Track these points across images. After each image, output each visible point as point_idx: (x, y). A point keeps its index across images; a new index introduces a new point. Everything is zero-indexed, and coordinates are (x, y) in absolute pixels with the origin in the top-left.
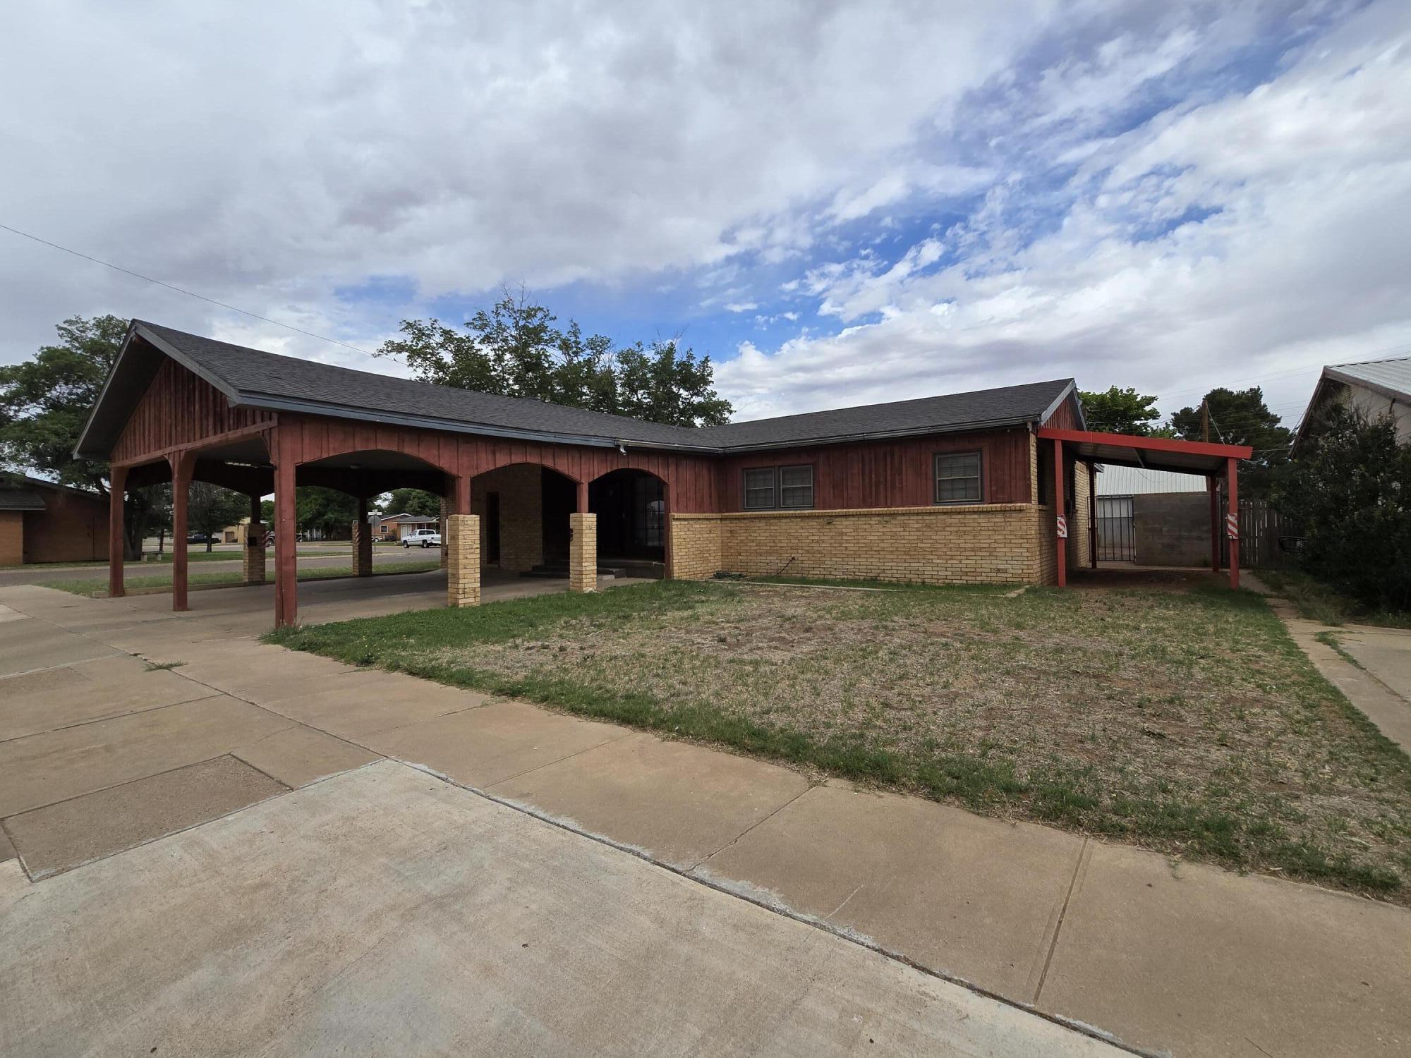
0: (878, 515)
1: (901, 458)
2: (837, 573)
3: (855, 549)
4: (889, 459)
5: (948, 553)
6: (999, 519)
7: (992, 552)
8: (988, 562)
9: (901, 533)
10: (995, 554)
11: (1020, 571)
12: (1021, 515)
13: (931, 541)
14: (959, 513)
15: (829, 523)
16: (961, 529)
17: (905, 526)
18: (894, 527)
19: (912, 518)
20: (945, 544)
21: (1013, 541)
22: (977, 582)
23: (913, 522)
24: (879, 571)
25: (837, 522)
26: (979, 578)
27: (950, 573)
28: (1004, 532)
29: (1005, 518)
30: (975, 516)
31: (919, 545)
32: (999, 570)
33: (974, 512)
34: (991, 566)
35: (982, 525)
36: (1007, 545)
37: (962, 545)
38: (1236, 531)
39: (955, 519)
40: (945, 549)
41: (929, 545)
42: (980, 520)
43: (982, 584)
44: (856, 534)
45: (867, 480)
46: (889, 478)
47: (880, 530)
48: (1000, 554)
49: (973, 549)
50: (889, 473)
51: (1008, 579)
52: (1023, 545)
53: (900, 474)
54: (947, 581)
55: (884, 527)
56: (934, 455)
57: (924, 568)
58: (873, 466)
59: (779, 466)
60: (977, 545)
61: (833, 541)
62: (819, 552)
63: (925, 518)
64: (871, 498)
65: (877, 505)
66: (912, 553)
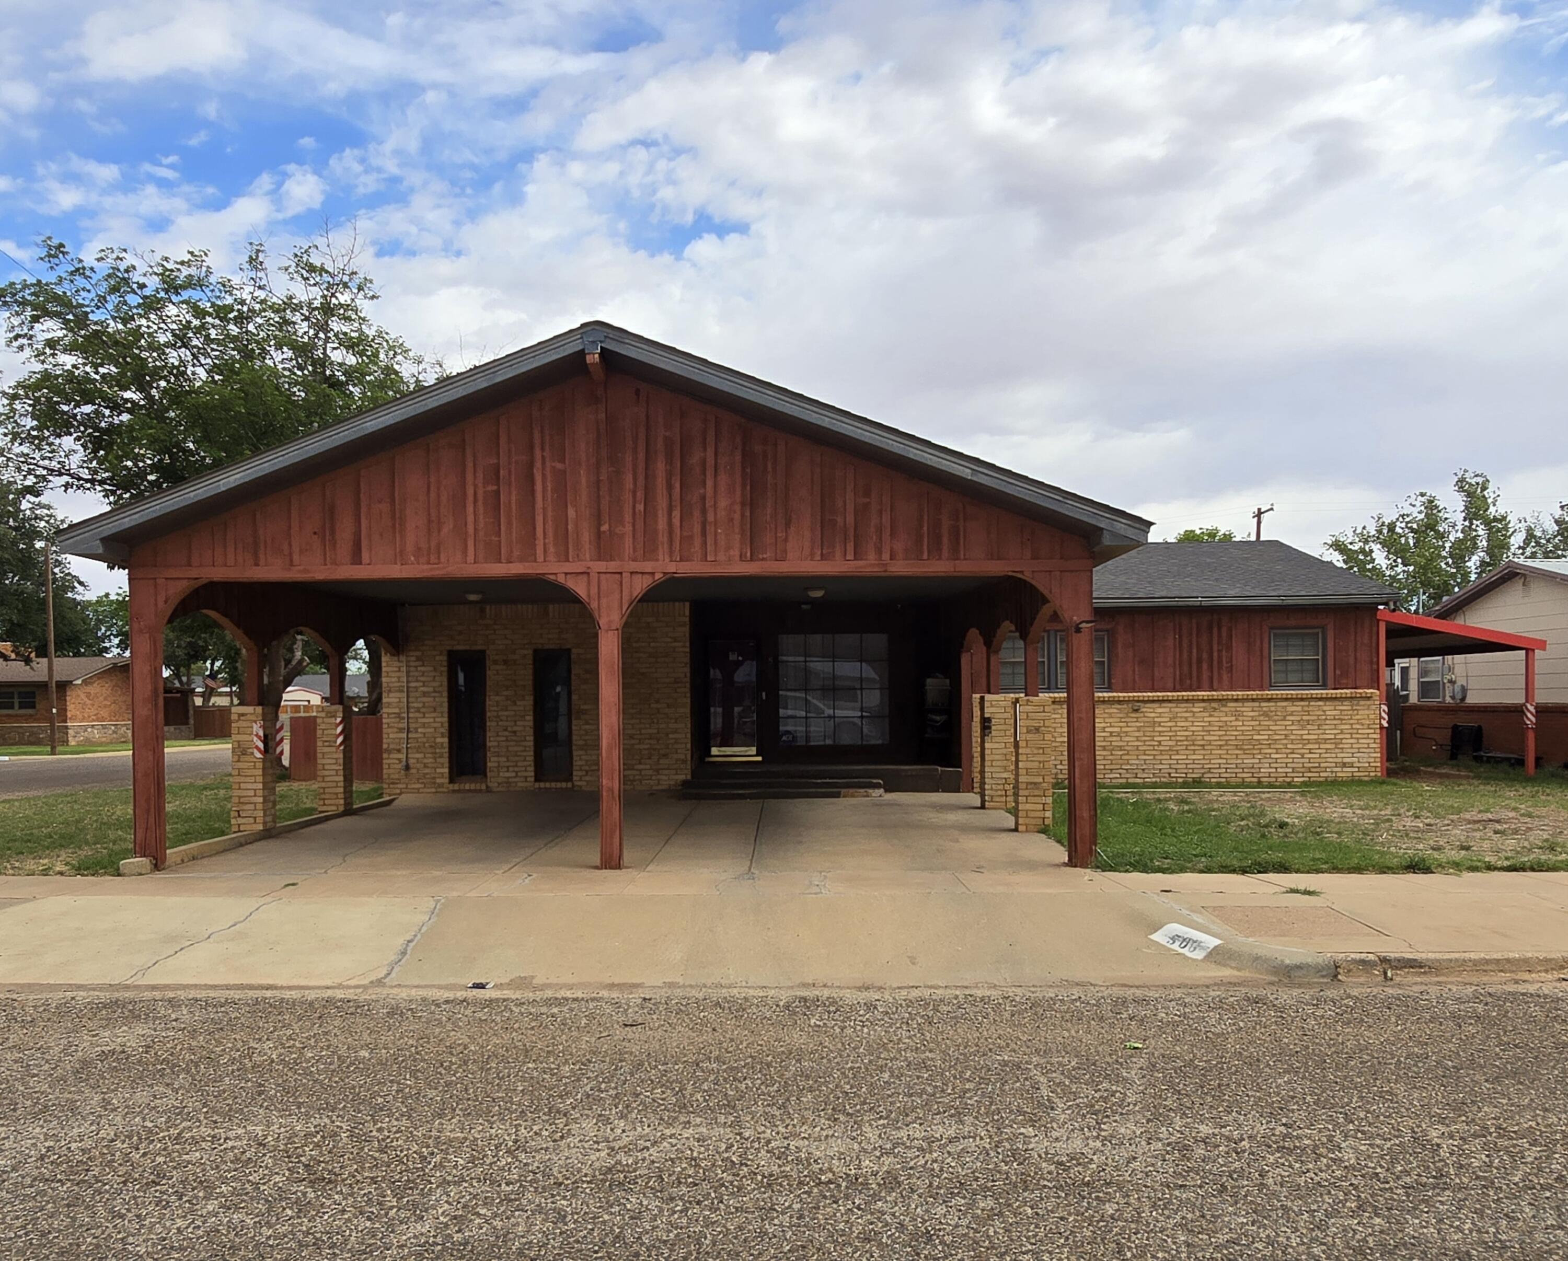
0: (1203, 701)
1: (1230, 629)
2: (1146, 776)
3: (1170, 743)
4: (1215, 630)
5: (1289, 746)
6: (1346, 706)
7: (1337, 743)
8: (1334, 755)
9: (1233, 723)
10: (1341, 746)
11: (1367, 765)
12: (1368, 703)
13: (1270, 732)
14: (1302, 699)
15: (1136, 711)
16: (1304, 718)
17: (1238, 715)
18: (1223, 716)
19: (1246, 704)
20: (1286, 735)
21: (1360, 731)
22: (1321, 779)
23: (1247, 709)
24: (1203, 771)
25: (1146, 709)
26: (1322, 774)
27: (1291, 770)
28: (1352, 722)
29: (1352, 706)
30: (1321, 703)
31: (1255, 737)
32: (1344, 765)
33: (1321, 699)
34: (1336, 760)
35: (1328, 713)
36: (1354, 736)
37: (1305, 737)
38: (1533, 719)
39: (1297, 707)
40: (1285, 742)
41: (1266, 737)
42: (1325, 708)
43: (1326, 780)
44: (1174, 724)
45: (1185, 656)
46: (1215, 654)
47: (1206, 719)
48: (1346, 746)
49: (1317, 742)
50: (1215, 647)
51: (1355, 774)
52: (1370, 736)
53: (1229, 648)
54: (1288, 780)
55: (1211, 716)
56: (1271, 628)
57: (1260, 765)
58: (1194, 640)
59: (1056, 631)
60: (1321, 737)
61: (1141, 734)
62: (1121, 748)
63: (1263, 704)
64: (1191, 679)
65: (1199, 689)
66: (1246, 747)
